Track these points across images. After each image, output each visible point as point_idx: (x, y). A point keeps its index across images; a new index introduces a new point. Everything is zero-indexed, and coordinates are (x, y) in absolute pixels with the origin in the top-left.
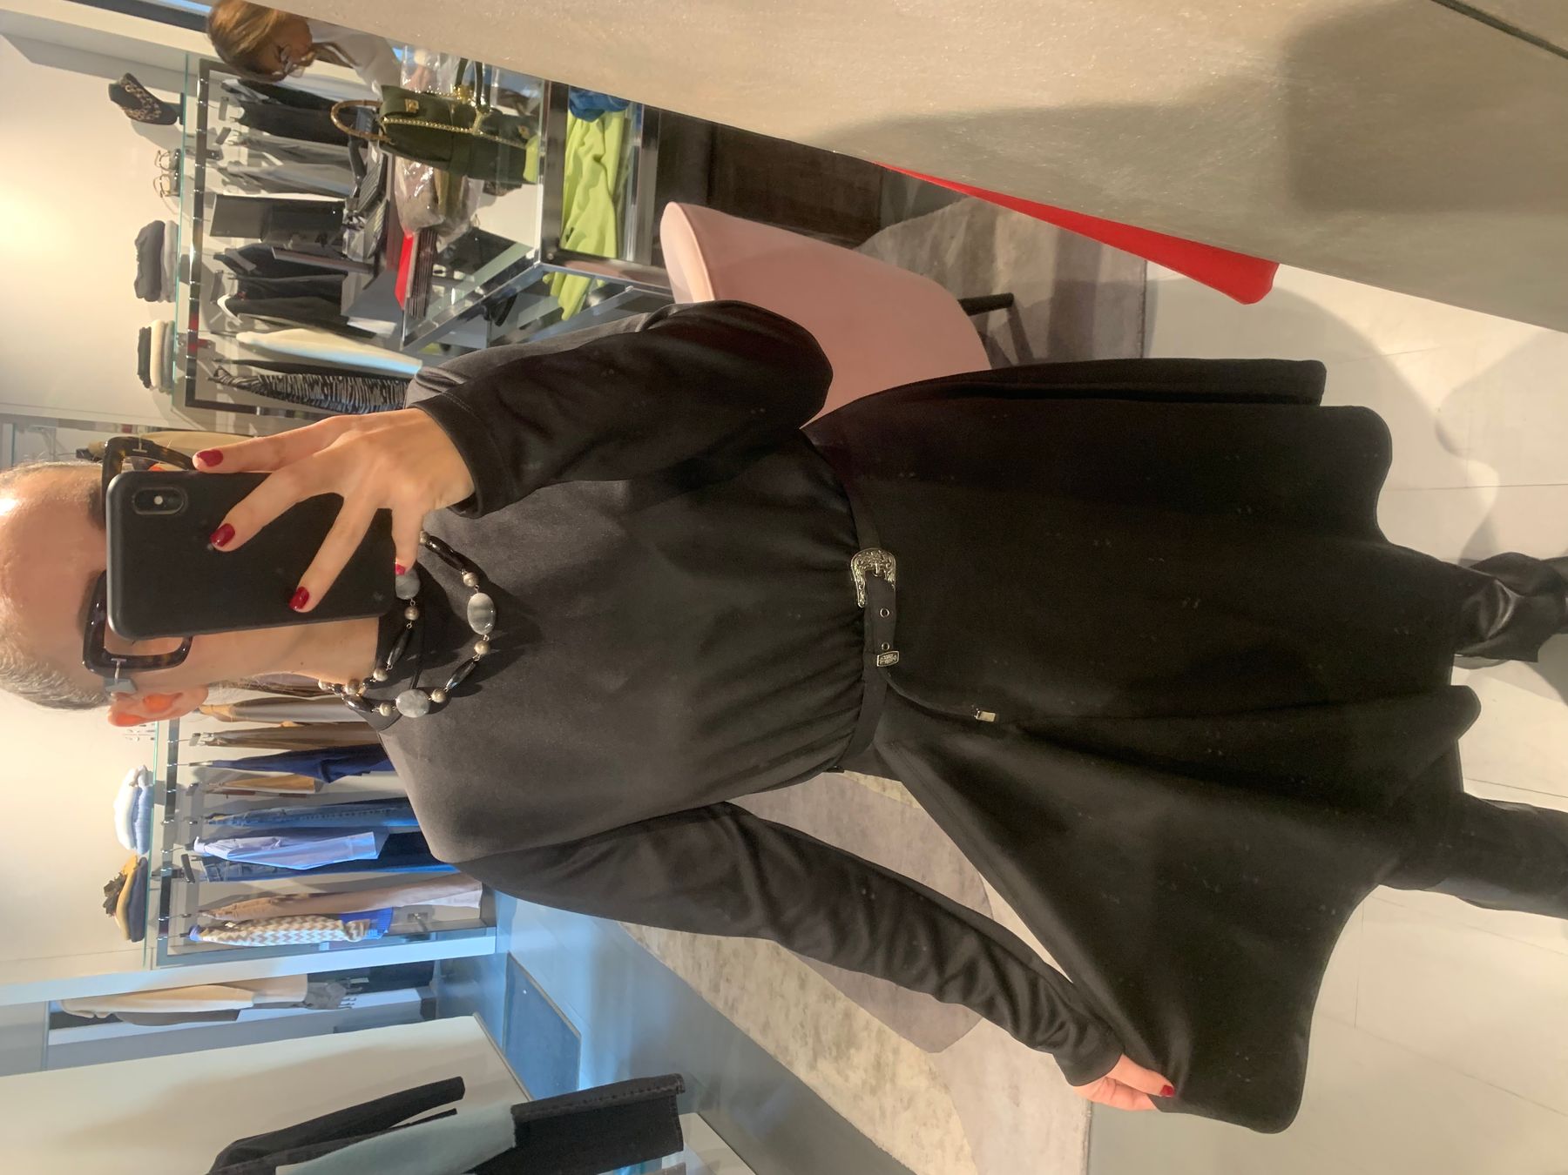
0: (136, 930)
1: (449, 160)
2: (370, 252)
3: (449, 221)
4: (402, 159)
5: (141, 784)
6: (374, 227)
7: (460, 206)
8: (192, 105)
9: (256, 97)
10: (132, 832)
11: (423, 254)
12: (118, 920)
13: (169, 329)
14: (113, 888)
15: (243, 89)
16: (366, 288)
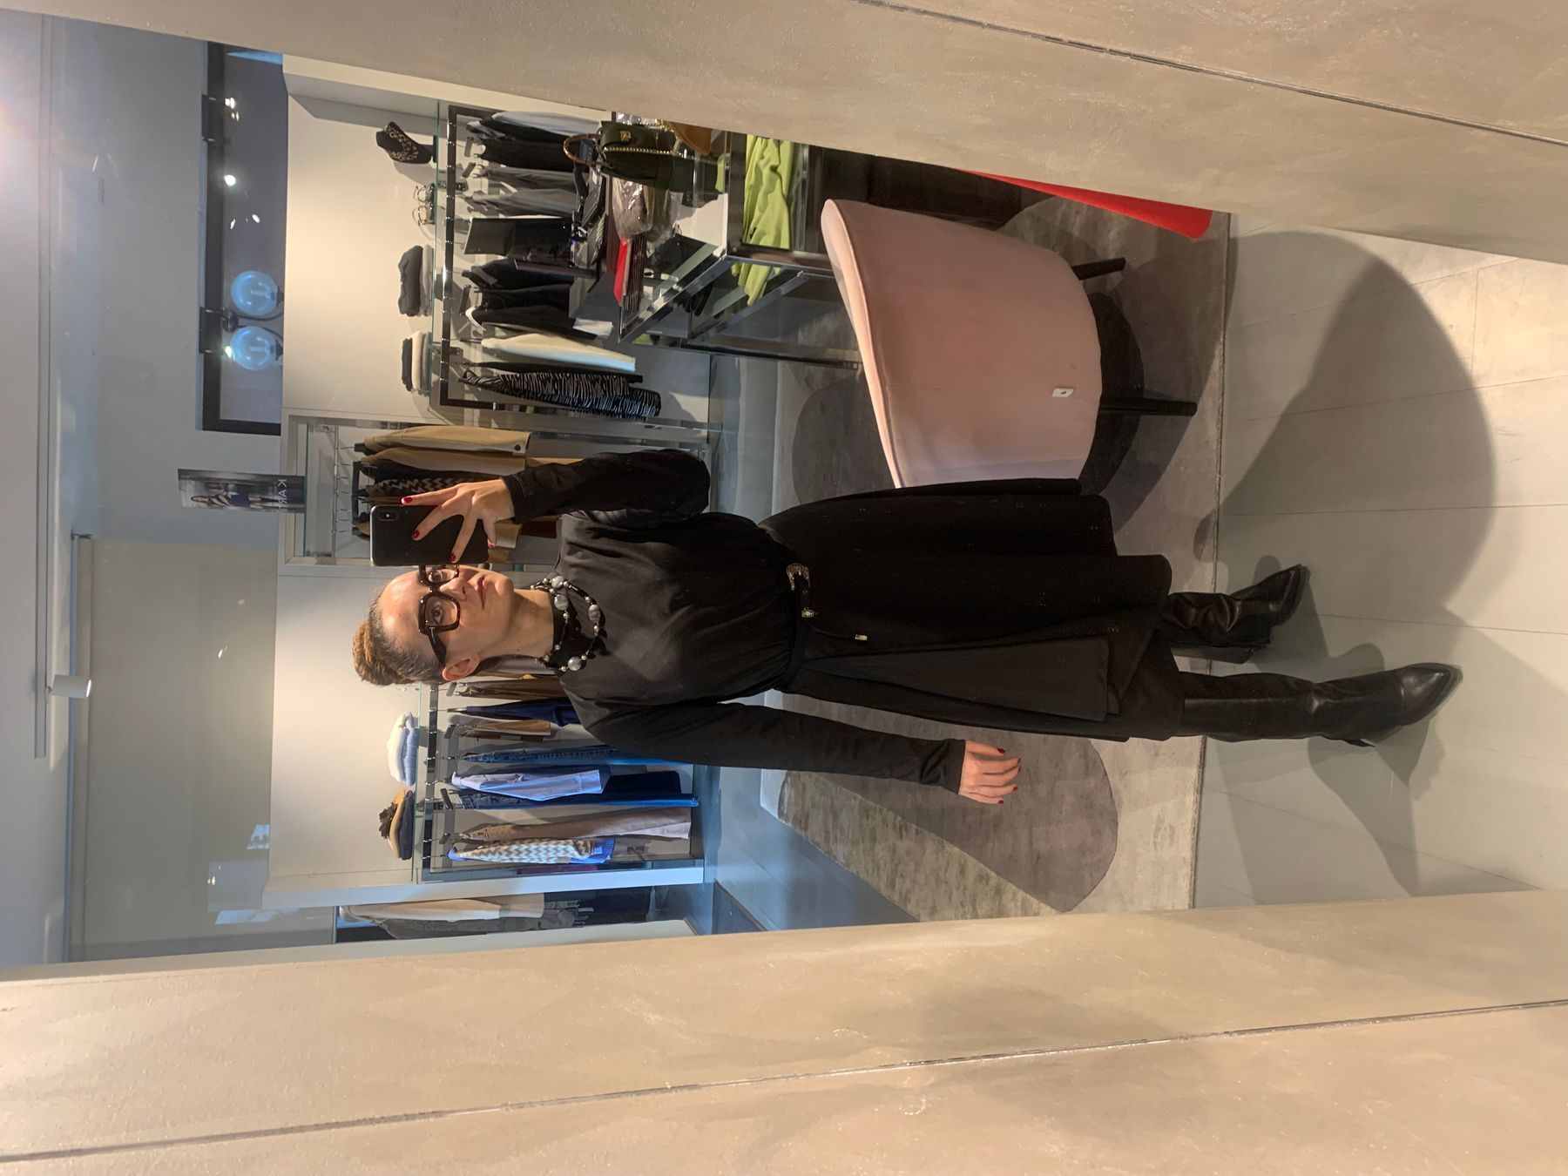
0: (406, 852)
1: (655, 178)
2: (593, 260)
3: (656, 228)
4: (618, 179)
5: (409, 726)
6: (595, 238)
7: (664, 216)
8: (443, 145)
9: (495, 135)
10: (402, 768)
11: (636, 258)
12: (391, 842)
13: (427, 338)
14: (386, 816)
15: (484, 129)
16: (589, 291)
